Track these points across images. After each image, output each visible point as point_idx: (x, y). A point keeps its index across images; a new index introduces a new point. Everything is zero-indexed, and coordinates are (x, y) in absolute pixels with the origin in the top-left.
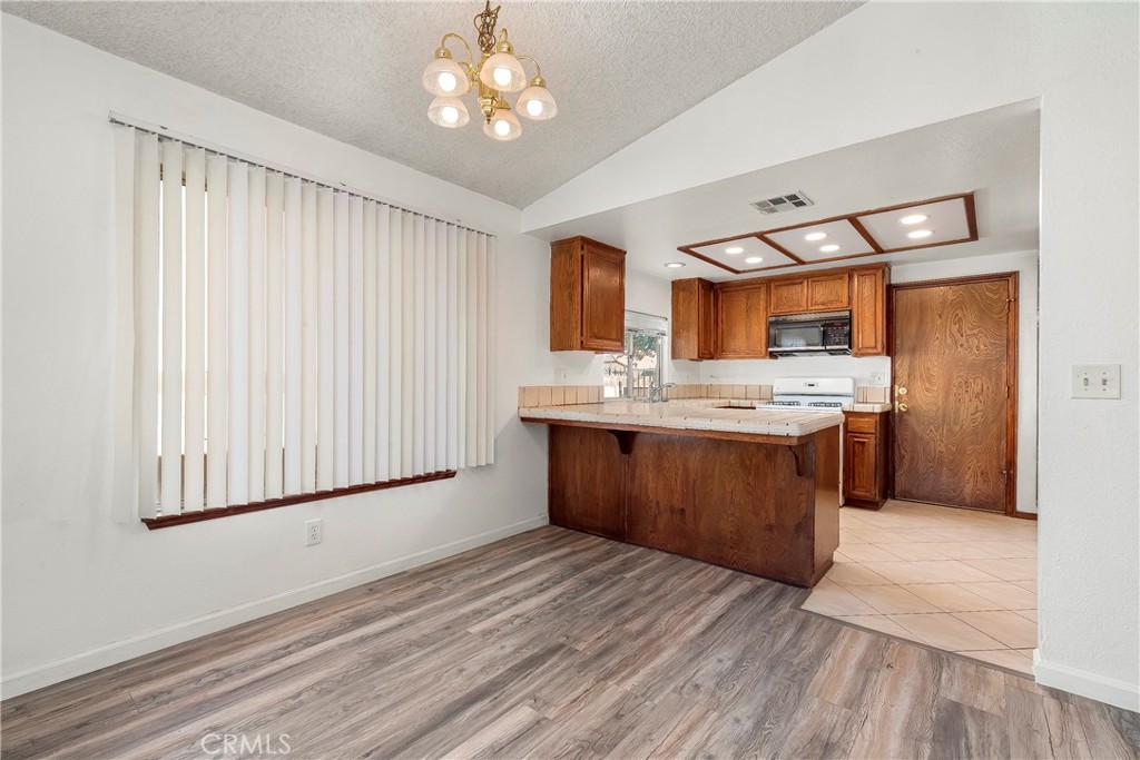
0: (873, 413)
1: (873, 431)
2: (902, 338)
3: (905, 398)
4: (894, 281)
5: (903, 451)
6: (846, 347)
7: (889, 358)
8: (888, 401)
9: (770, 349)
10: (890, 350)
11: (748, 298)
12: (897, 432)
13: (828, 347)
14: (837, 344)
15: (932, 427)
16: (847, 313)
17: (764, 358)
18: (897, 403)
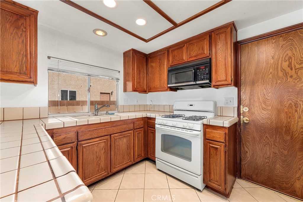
0: (223, 127)
1: (223, 141)
2: (245, 75)
3: (247, 114)
4: (239, 39)
5: (246, 149)
6: (208, 81)
7: (237, 89)
8: (236, 115)
9: (169, 86)
10: (237, 83)
11: (160, 60)
12: (242, 136)
13: (198, 82)
14: (202, 80)
15: (267, 135)
16: (208, 60)
17: (167, 90)
18: (242, 117)
